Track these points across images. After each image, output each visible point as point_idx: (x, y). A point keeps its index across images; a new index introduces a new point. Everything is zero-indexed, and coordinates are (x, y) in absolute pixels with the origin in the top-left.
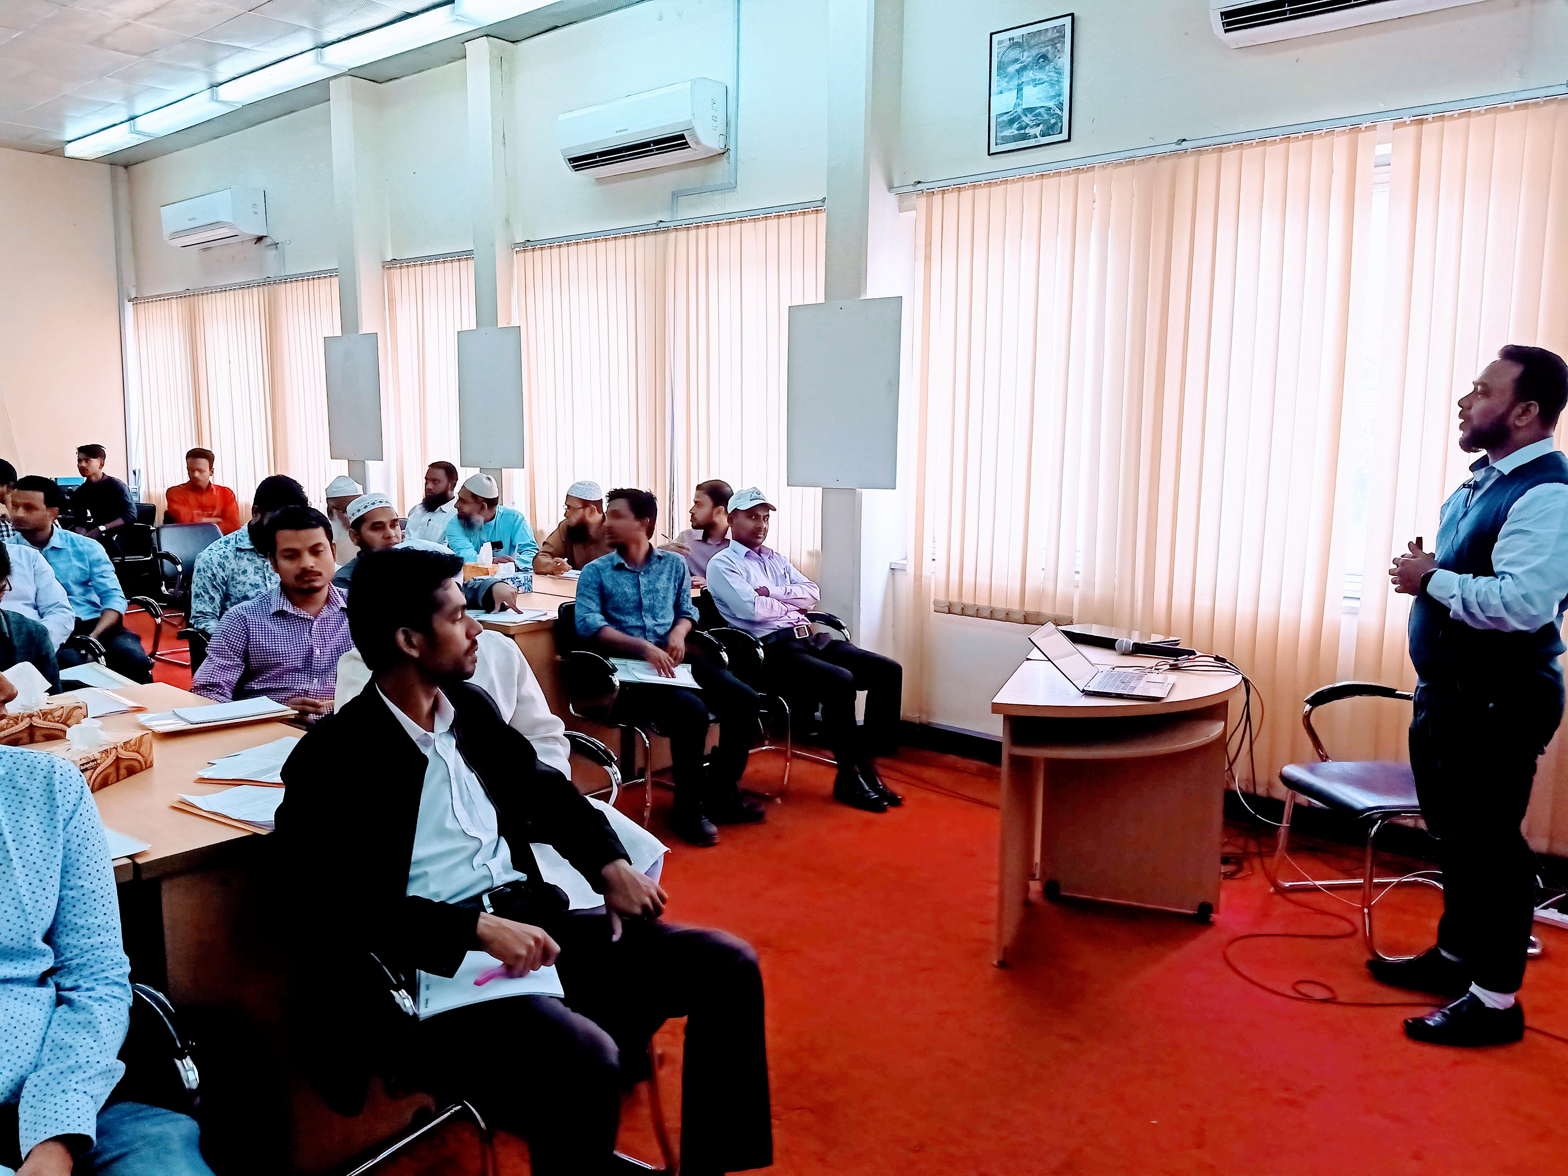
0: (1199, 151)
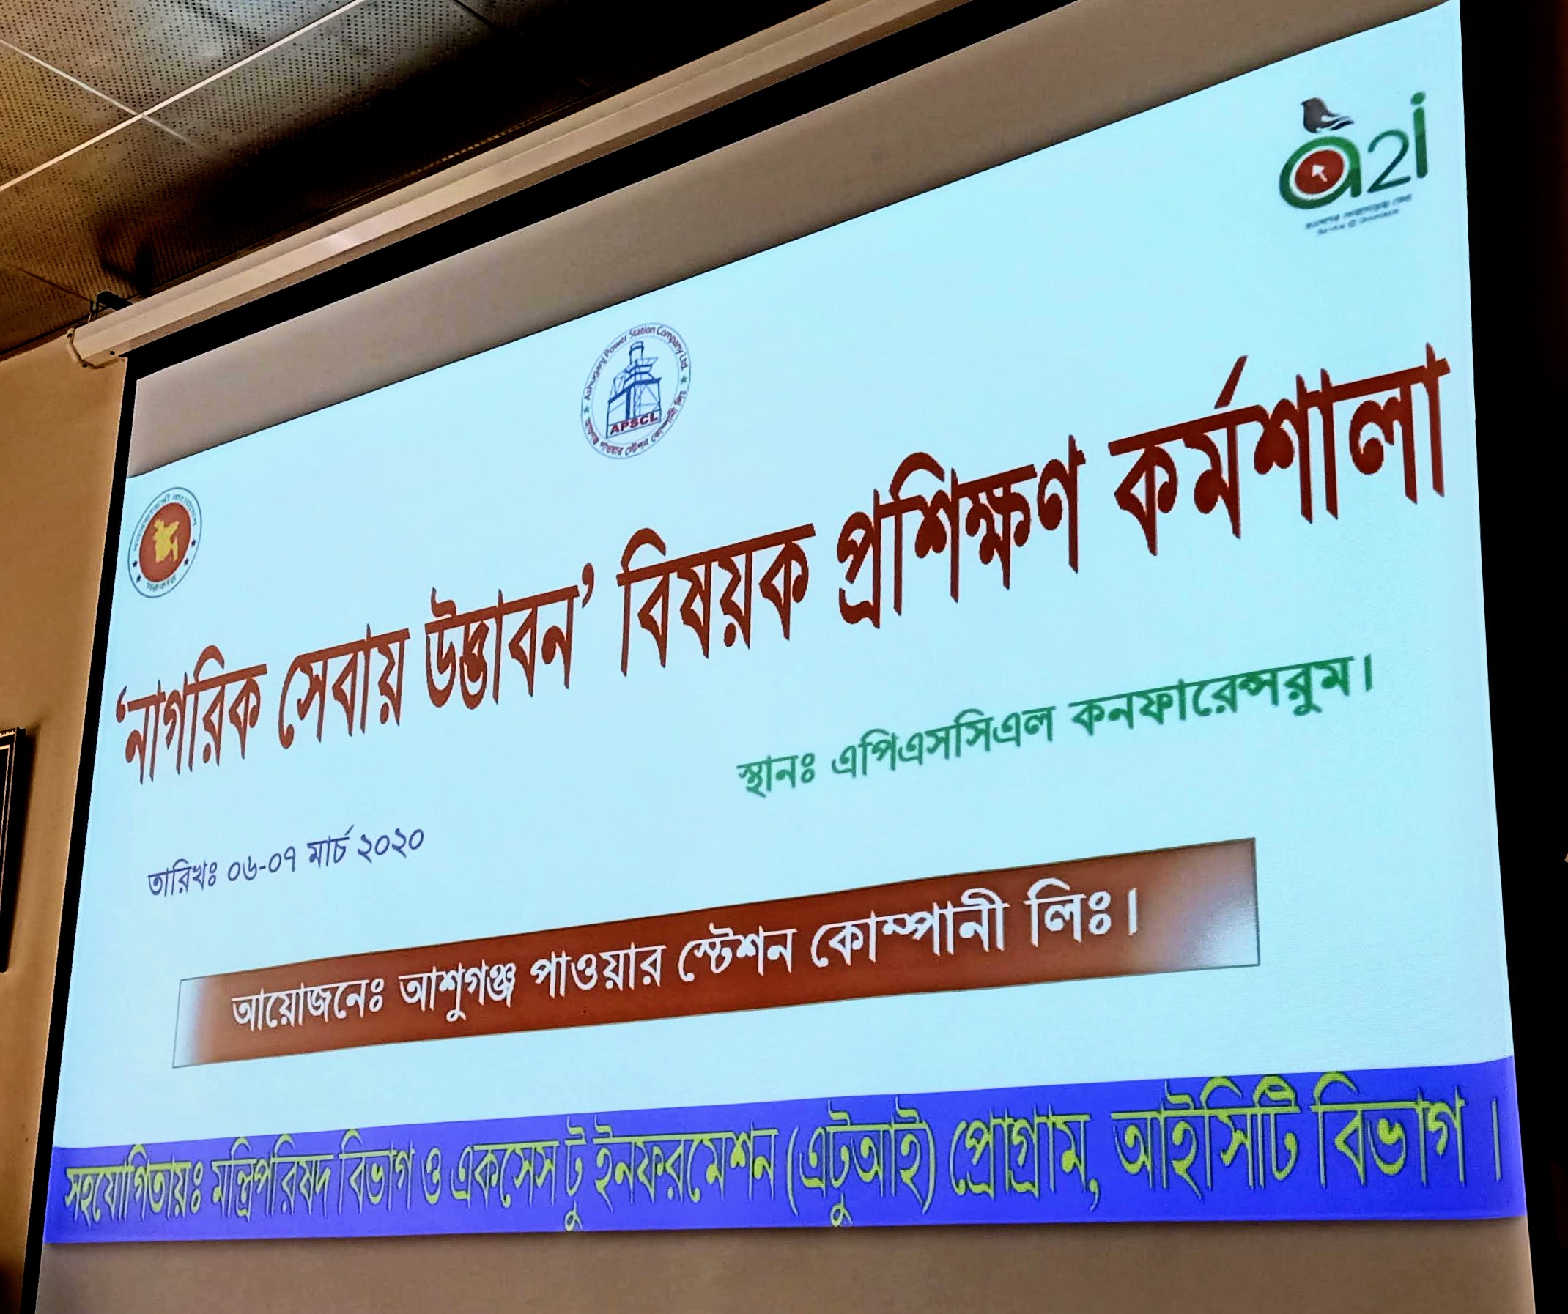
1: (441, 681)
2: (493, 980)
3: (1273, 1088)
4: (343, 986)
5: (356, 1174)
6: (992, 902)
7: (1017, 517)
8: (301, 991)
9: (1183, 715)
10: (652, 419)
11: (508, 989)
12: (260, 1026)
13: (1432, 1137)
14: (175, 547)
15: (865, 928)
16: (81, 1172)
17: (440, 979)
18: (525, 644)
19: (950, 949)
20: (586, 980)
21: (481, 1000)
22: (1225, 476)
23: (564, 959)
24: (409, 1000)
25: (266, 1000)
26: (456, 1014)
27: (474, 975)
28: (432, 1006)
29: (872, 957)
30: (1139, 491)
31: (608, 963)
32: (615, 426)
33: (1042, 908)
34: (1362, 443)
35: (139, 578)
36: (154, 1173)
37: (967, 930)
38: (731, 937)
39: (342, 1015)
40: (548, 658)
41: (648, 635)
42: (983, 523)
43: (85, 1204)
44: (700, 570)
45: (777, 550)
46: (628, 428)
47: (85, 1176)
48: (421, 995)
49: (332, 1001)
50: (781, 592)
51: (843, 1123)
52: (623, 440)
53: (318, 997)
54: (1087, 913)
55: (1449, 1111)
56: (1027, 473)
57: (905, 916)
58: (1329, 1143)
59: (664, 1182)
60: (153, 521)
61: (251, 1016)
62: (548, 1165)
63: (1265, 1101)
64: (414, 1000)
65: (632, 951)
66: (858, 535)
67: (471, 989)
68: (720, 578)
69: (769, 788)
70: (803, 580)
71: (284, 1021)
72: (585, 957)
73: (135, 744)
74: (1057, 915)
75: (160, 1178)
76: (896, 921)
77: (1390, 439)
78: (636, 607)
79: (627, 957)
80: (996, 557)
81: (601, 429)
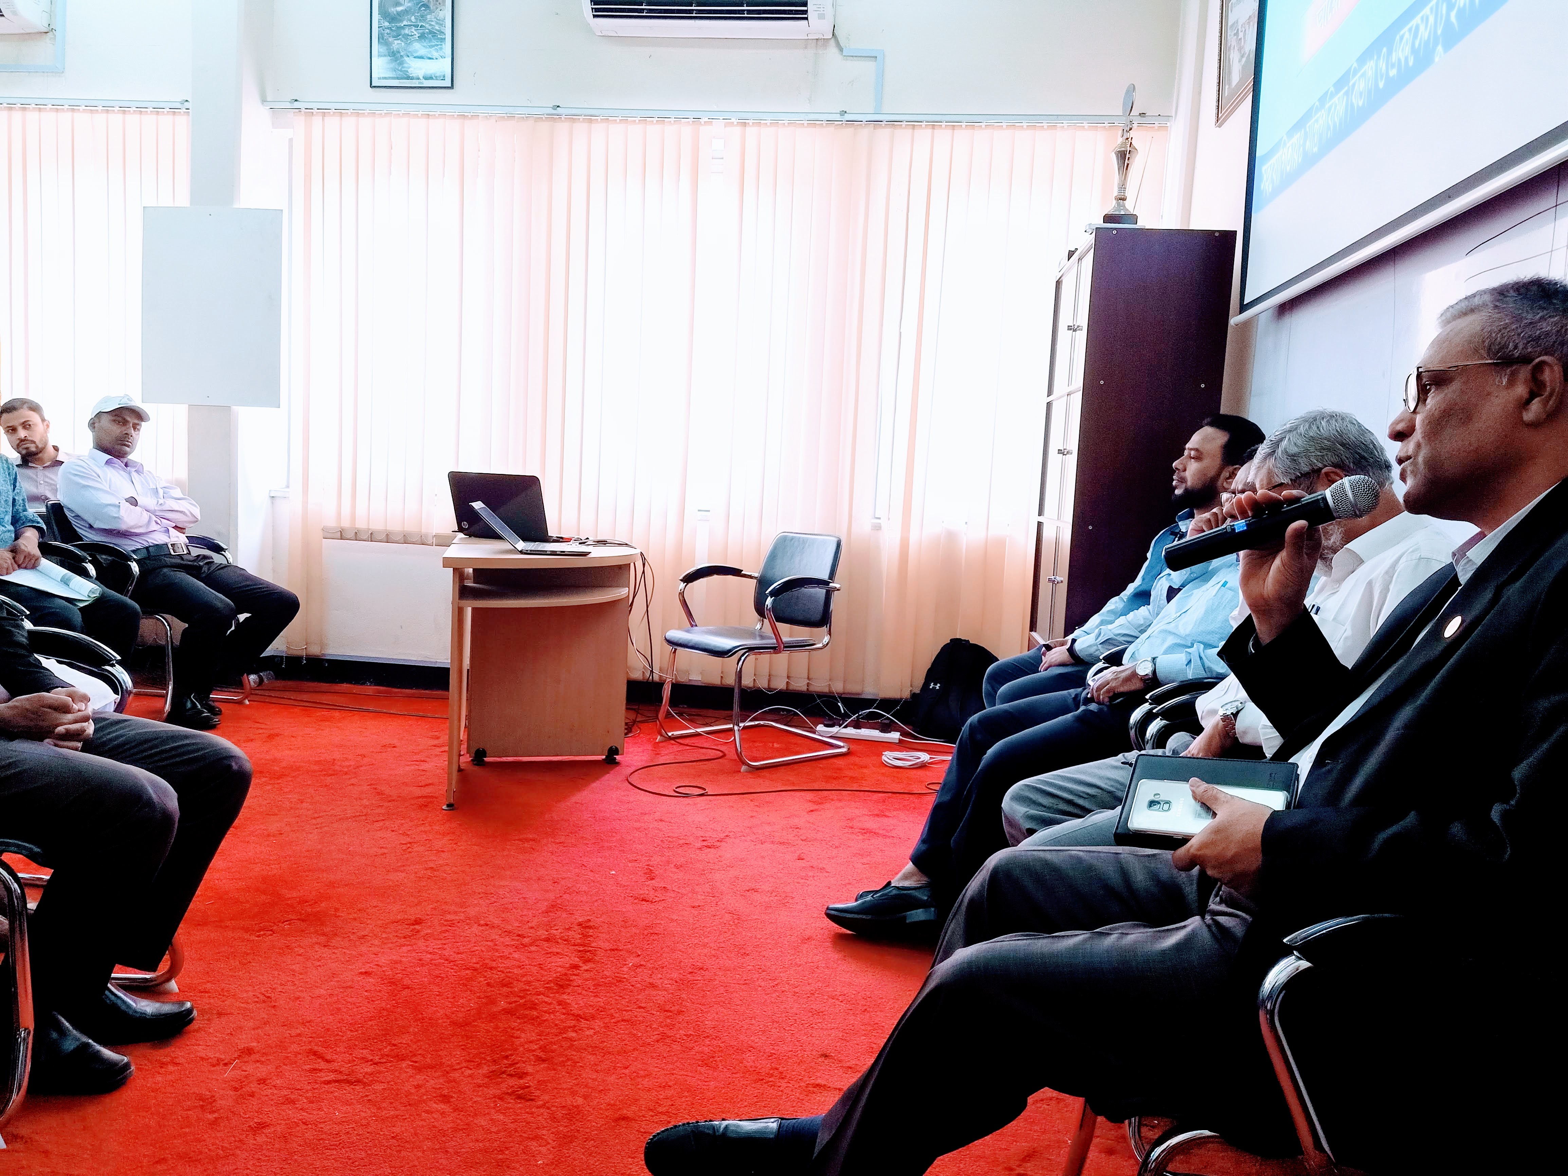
0: (572, 118)
36: (1288, 148)
47: (1268, 168)
75: (1290, 150)
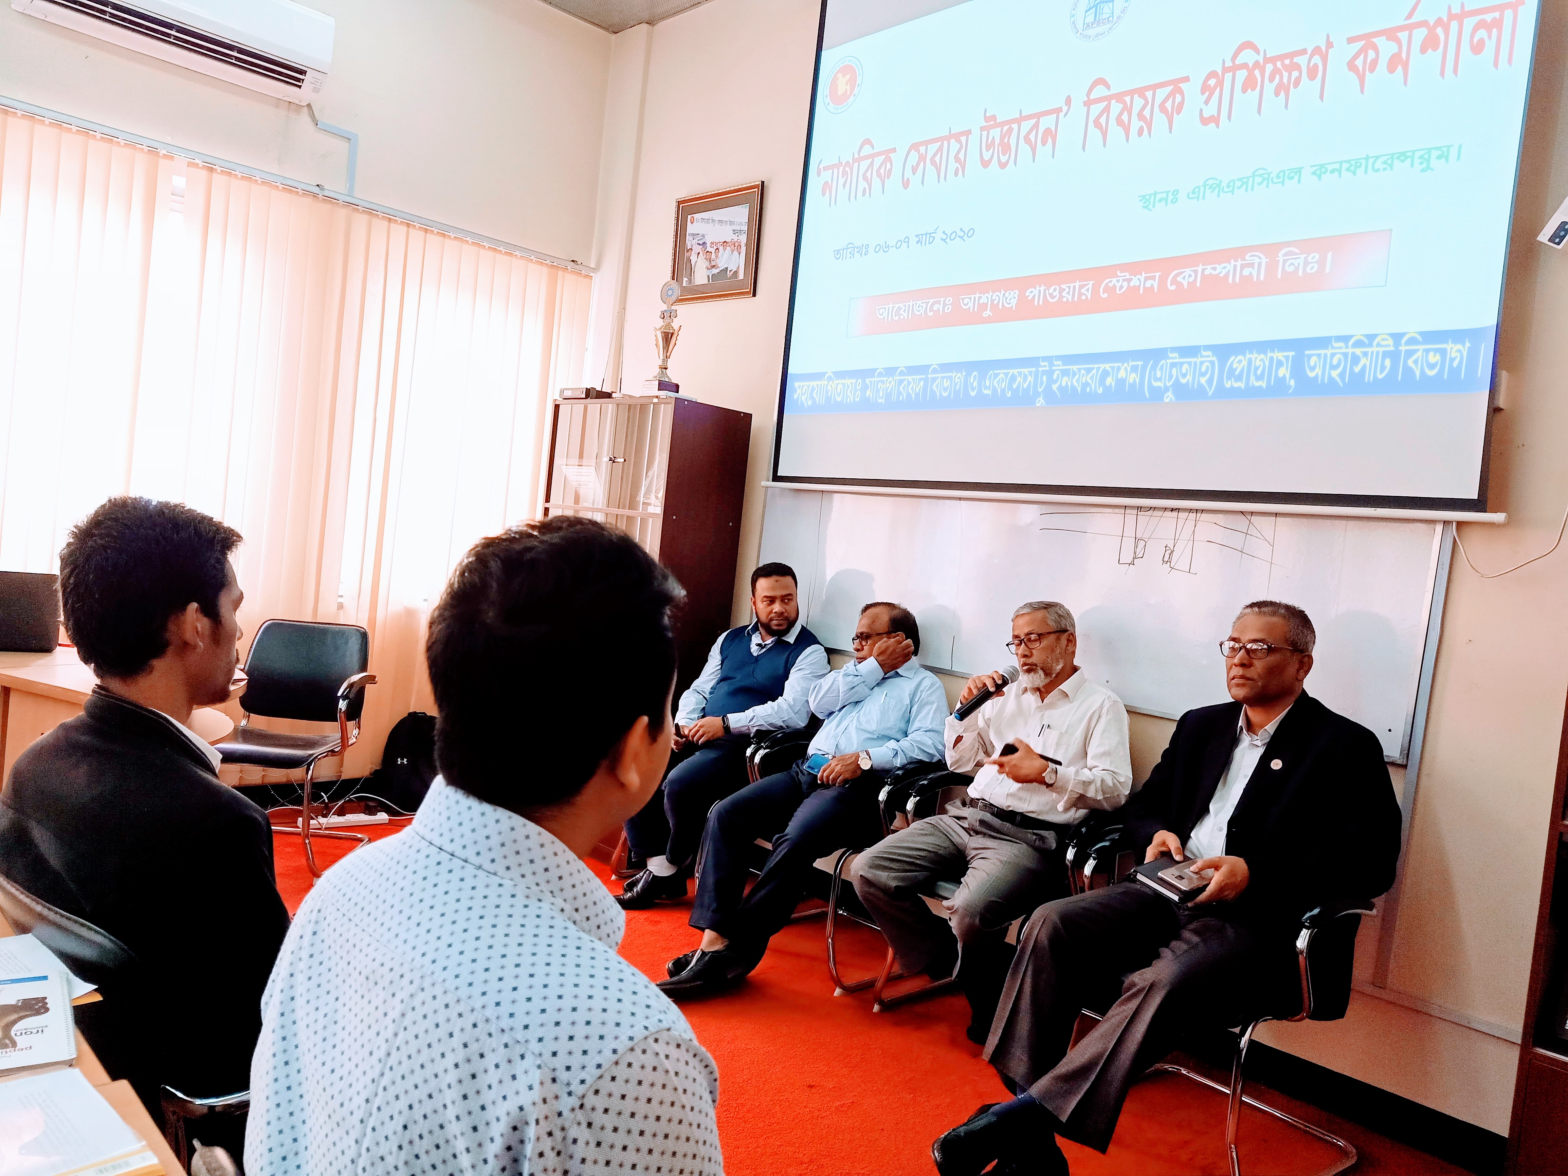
1: (987, 156)
2: (1006, 298)
3: (1383, 340)
4: (932, 301)
5: (936, 383)
6: (1261, 258)
7: (1295, 74)
8: (911, 304)
9: (1366, 172)
10: (1108, 21)
11: (1014, 302)
12: (890, 319)
13: (1452, 360)
14: (848, 88)
15: (1196, 272)
16: (801, 384)
17: (980, 298)
18: (1032, 137)
19: (1237, 280)
20: (1053, 297)
21: (1000, 307)
22: (1404, 56)
23: (1043, 288)
24: (964, 307)
25: (893, 308)
26: (987, 313)
27: (997, 296)
28: (976, 310)
29: (1198, 284)
30: (1359, 63)
31: (1065, 290)
32: (1088, 24)
33: (1285, 261)
34: (1476, 40)
35: (829, 104)
36: (837, 384)
37: (1246, 272)
38: (1128, 277)
39: (932, 314)
40: (1044, 143)
41: (1098, 131)
42: (1278, 77)
43: (804, 398)
44: (1128, 99)
45: (1170, 88)
46: (1095, 25)
47: (803, 386)
48: (971, 305)
49: (927, 307)
50: (1170, 110)
51: (1175, 358)
52: (1092, 32)
53: (919, 305)
54: (1306, 263)
55: (1462, 349)
56: (1303, 52)
57: (1217, 266)
58: (1405, 362)
59: (1086, 385)
60: (836, 74)
61: (885, 315)
62: (1029, 378)
63: (1378, 345)
64: (967, 307)
65: (1077, 284)
66: (1212, 82)
67: (995, 302)
68: (1138, 102)
69: (1154, 207)
70: (1181, 104)
71: (902, 317)
72: (1054, 287)
73: (826, 186)
74: (1292, 264)
75: (840, 386)
76: (1211, 268)
77: (1490, 37)
78: (1092, 118)
79: (1074, 287)
80: (1282, 93)
81: (1080, 25)
